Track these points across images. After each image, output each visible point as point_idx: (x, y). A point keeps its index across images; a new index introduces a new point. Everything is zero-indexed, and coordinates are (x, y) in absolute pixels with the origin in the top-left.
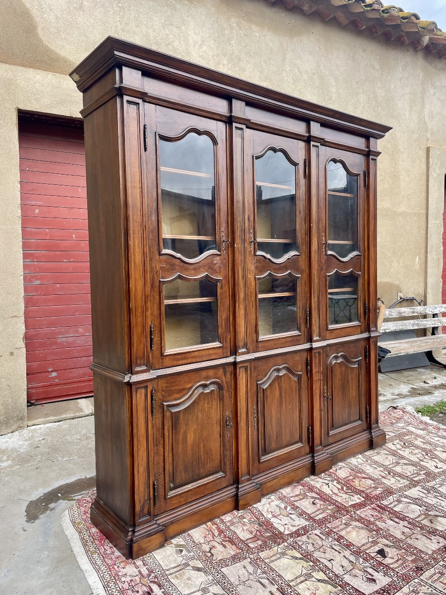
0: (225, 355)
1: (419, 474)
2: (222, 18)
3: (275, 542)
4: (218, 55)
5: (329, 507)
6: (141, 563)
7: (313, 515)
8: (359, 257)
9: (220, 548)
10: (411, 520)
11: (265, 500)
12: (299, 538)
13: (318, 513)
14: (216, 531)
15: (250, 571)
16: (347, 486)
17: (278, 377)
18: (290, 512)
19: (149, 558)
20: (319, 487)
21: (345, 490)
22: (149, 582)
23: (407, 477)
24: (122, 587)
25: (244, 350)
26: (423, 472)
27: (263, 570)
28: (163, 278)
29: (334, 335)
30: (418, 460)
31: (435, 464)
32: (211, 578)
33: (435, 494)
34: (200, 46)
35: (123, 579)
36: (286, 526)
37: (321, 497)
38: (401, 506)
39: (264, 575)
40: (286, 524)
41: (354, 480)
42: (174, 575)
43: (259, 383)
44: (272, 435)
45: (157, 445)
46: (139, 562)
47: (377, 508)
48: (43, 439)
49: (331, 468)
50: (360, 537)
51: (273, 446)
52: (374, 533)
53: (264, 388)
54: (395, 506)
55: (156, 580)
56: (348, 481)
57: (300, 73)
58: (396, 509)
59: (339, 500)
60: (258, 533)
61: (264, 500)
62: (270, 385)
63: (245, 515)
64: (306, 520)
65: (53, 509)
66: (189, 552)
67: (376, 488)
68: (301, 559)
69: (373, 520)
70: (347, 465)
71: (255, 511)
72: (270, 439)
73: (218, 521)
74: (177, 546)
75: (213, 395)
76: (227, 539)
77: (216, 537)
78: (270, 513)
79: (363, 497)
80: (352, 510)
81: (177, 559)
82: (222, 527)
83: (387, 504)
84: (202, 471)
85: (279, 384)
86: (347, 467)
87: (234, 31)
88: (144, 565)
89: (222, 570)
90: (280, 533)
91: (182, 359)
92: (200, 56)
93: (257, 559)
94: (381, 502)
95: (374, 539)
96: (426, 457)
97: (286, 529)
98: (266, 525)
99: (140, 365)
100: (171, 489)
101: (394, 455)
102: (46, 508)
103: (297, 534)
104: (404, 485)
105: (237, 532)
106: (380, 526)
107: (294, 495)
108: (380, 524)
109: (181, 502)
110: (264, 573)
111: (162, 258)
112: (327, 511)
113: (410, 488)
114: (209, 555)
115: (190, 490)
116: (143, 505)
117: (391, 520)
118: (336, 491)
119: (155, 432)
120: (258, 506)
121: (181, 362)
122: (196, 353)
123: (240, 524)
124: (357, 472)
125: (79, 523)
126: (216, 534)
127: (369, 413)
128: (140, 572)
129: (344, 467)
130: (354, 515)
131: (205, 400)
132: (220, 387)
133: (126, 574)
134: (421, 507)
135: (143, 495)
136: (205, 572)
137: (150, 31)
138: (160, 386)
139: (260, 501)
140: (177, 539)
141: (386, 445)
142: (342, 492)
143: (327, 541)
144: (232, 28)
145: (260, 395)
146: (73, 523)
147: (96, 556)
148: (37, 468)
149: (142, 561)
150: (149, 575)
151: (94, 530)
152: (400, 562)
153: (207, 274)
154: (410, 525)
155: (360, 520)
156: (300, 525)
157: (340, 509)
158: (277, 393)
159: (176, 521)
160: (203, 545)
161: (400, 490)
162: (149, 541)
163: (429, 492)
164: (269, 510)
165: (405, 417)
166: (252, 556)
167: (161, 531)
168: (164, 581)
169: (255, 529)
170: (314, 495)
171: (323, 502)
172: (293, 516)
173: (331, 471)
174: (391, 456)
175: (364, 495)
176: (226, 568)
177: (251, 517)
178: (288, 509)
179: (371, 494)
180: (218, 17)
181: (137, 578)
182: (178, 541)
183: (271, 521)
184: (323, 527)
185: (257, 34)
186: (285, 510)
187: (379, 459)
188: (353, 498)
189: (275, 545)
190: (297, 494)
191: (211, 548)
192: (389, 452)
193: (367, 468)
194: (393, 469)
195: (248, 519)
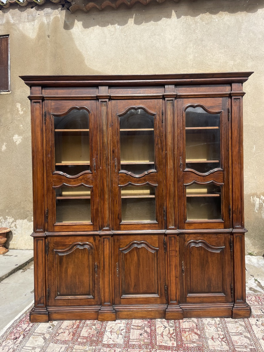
0: (95, 230)
3: (91, 344)
5: (146, 341)
7: (131, 340)
8: (222, 172)
9: (66, 334)
11: (119, 321)
12: (105, 348)
13: (135, 340)
14: (76, 326)
16: (178, 334)
17: (137, 248)
18: (122, 333)
19: (37, 325)
20: (157, 327)
21: (173, 335)
22: (23, 334)
23: (233, 345)
25: (107, 228)
28: (55, 185)
29: (192, 227)
32: (43, 345)
34: (174, 41)
35: (18, 328)
37: (151, 333)
40: (110, 338)
41: (187, 332)
42: (34, 336)
43: (120, 249)
44: (130, 283)
45: (50, 270)
46: (31, 325)
49: (182, 319)
51: (132, 290)
53: (125, 253)
55: (26, 335)
56: (183, 331)
60: (91, 336)
62: (129, 252)
63: (97, 324)
64: (124, 341)
66: (52, 329)
67: (194, 342)
70: (198, 321)
72: (128, 285)
73: (83, 322)
74: (52, 325)
75: (85, 251)
76: (75, 332)
77: (72, 329)
78: (112, 329)
80: (157, 348)
81: (44, 330)
82: (81, 325)
84: (77, 291)
85: (137, 253)
86: (195, 323)
89: (51, 344)
90: (101, 341)
91: (66, 229)
92: (173, 47)
93: (71, 347)
97: (108, 341)
98: (101, 334)
99: (40, 229)
100: (58, 295)
101: (246, 327)
103: (108, 346)
105: (83, 330)
107: (136, 325)
109: (64, 304)
111: (54, 175)
112: (142, 342)
114: (57, 335)
115: (69, 299)
116: (40, 298)
118: (165, 333)
119: (49, 264)
120: (110, 323)
123: (89, 328)
124: (198, 328)
126: (74, 327)
127: (233, 290)
128: (26, 328)
129: (193, 321)
131: (79, 253)
132: (92, 247)
133: (21, 327)
135: (40, 293)
136: (45, 341)
138: (52, 241)
139: (115, 321)
142: (169, 336)
145: (123, 257)
147: (24, 315)
149: (33, 325)
150: (27, 331)
153: (82, 184)
156: (117, 342)
157: (151, 344)
158: (136, 258)
160: (61, 329)
164: (113, 327)
166: (71, 345)
167: (47, 314)
168: (28, 336)
169: (93, 333)
170: (148, 330)
171: (147, 336)
172: (120, 336)
173: (181, 321)
174: (243, 327)
175: (179, 344)
176: (53, 344)
177: (99, 326)
178: (123, 331)
179: (185, 345)
180: (187, 19)
181: (22, 330)
182: (55, 323)
183: (105, 333)
184: (126, 349)
185: (217, 20)
186: (120, 331)
187: (230, 326)
188: (169, 342)
189: (89, 345)
190: (139, 325)
191: (62, 332)
192: (245, 324)
193: (210, 329)
194: (231, 336)
195: (96, 327)
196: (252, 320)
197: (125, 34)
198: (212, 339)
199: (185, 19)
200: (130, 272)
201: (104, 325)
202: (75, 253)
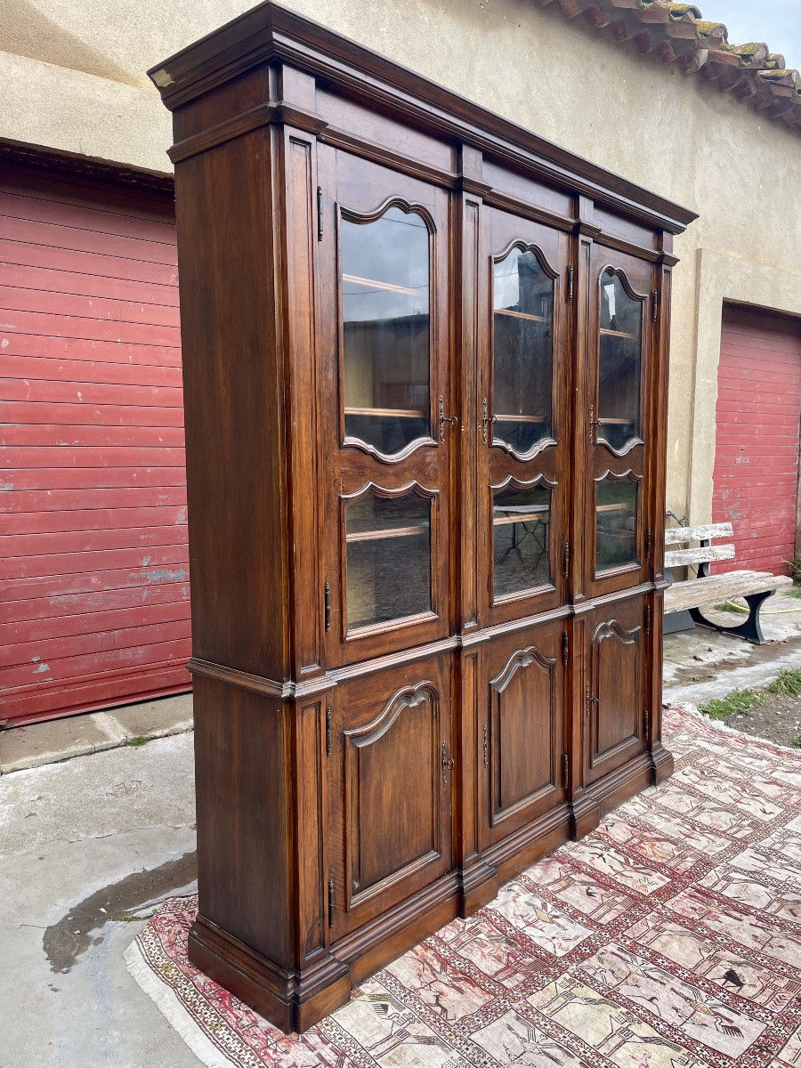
0: (441, 635)
1: (741, 827)
3: (547, 973)
5: (618, 900)
6: (316, 1039)
7: (594, 916)
8: (640, 448)
9: (452, 994)
10: (759, 913)
11: (504, 893)
12: (585, 962)
13: (601, 911)
14: (435, 960)
15: (521, 1034)
16: (632, 855)
17: (521, 670)
18: (553, 913)
19: (329, 1028)
20: (588, 862)
21: (632, 864)
23: (724, 832)
25: (471, 624)
26: (746, 823)
27: (543, 1030)
28: (346, 492)
29: (603, 588)
30: (733, 802)
31: (761, 806)
32: (456, 1055)
33: (780, 861)
36: (555, 941)
37: (598, 880)
38: (733, 886)
39: (550, 1041)
40: (554, 938)
41: (642, 845)
42: (387, 1056)
43: (492, 682)
44: (511, 774)
45: (334, 812)
47: (697, 894)
48: (40, 798)
49: (598, 825)
50: (687, 951)
51: (513, 794)
52: (708, 941)
53: (501, 691)
54: (724, 888)
56: (633, 846)
58: (727, 894)
59: (629, 883)
60: (511, 958)
61: (502, 894)
62: (509, 685)
63: (478, 926)
64: (586, 926)
65: (99, 941)
66: (400, 1008)
67: (683, 857)
68: (602, 1002)
69: (697, 917)
70: (621, 817)
71: (494, 917)
72: (507, 784)
73: (433, 942)
74: (374, 997)
75: (422, 711)
77: (439, 973)
78: (520, 918)
79: (667, 876)
80: (657, 901)
81: (383, 1025)
82: (443, 952)
83: (710, 885)
84: (404, 852)
85: (522, 683)
86: (622, 822)
88: (325, 1042)
89: (471, 1037)
90: (550, 956)
91: (374, 647)
93: (527, 1010)
94: (699, 882)
95: (711, 953)
96: (744, 794)
97: (557, 947)
98: (519, 941)
99: (308, 663)
100: (356, 892)
101: (690, 793)
102: (85, 941)
103: (578, 955)
104: (722, 848)
105: (474, 960)
106: (713, 928)
107: (552, 881)
108: (712, 924)
109: (371, 913)
110: (548, 1035)
112: (617, 907)
113: (736, 853)
114: (438, 1009)
115: (385, 891)
116: (311, 929)
117: (727, 914)
118: (620, 869)
119: (330, 789)
121: (373, 653)
122: (396, 633)
123: (476, 945)
124: (641, 828)
125: (166, 968)
126: (437, 968)
127: (648, 723)
128: (321, 1058)
129: (618, 821)
130: (663, 912)
131: (410, 720)
132: (433, 694)
134: (767, 887)
135: (312, 910)
136: (443, 1045)
138: (339, 701)
139: (495, 897)
140: (369, 985)
141: (673, 776)
142: (629, 868)
143: (634, 963)
145: (494, 704)
146: (154, 967)
147: (222, 1032)
148: (41, 859)
149: (318, 1034)
151: (201, 979)
152: (769, 991)
153: (416, 484)
154: (760, 923)
155: (676, 919)
156: (578, 937)
157: (638, 902)
158: (520, 699)
159: (367, 951)
160: (421, 991)
161: (721, 857)
162: (326, 995)
163: (769, 859)
164: (518, 913)
165: (687, 724)
166: (516, 1006)
167: (345, 973)
169: (503, 951)
170: (585, 878)
171: (604, 891)
172: (561, 921)
173: (598, 829)
174: (687, 796)
175: (668, 873)
176: (478, 1033)
177: (490, 929)
178: (549, 909)
179: (678, 869)
182: (372, 987)
183: (526, 934)
184: (620, 937)
186: (543, 910)
187: (668, 803)
188: (651, 879)
189: (550, 980)
190: (555, 878)
191: (437, 997)
192: (681, 788)
193: (656, 821)
194: (696, 819)
195: (486, 933)
196: (678, 775)
198: (687, 836)
200: (510, 744)
201: (496, 919)
202: (400, 728)
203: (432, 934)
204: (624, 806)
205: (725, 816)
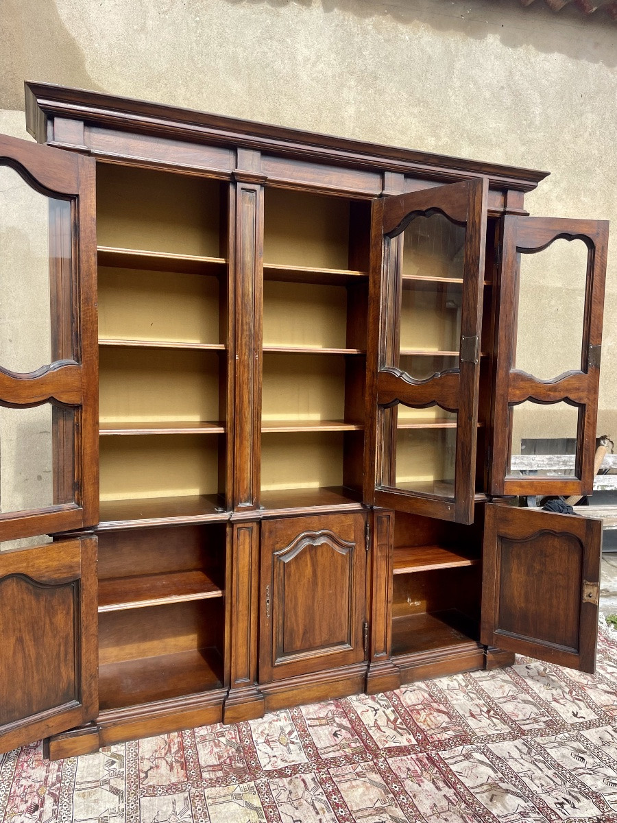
1: (536, 721)
2: (350, 19)
3: (240, 777)
4: (341, 74)
5: (353, 745)
6: (57, 767)
7: (322, 751)
9: (164, 768)
10: (462, 790)
11: (271, 716)
12: (277, 780)
13: (331, 749)
14: (176, 746)
15: (177, 809)
16: (406, 719)
17: (311, 547)
18: (294, 740)
19: (70, 764)
20: (359, 713)
21: (398, 722)
22: (47, 792)
23: (513, 721)
24: (15, 791)
26: (543, 719)
27: (194, 813)
30: (550, 698)
31: (575, 709)
32: (122, 806)
33: (536, 756)
34: (314, 64)
35: (23, 782)
36: (273, 759)
37: (353, 727)
38: (466, 763)
39: (191, 820)
40: (275, 756)
41: (421, 712)
42: (83, 791)
43: (275, 553)
44: (295, 628)
46: (54, 766)
47: (425, 761)
49: (399, 688)
50: (365, 798)
51: (298, 644)
52: (391, 795)
53: (286, 562)
54: (456, 762)
55: (57, 793)
56: (412, 711)
57: (478, 88)
58: (454, 768)
59: (376, 735)
60: (228, 760)
61: (269, 717)
62: (296, 558)
63: (226, 732)
64: (308, 755)
66: (121, 766)
67: (446, 729)
68: (256, 809)
69: (403, 776)
70: (428, 687)
71: (244, 729)
72: (291, 634)
73: (188, 734)
74: (113, 755)
76: (183, 760)
77: (171, 754)
78: (265, 736)
79: (416, 740)
80: (384, 755)
81: (101, 772)
82: (188, 742)
83: (447, 757)
85: (312, 558)
86: (425, 691)
87: (368, 37)
88: (58, 771)
89: (141, 799)
90: (258, 767)
92: (313, 79)
93: (197, 796)
94: (440, 753)
95: (383, 806)
96: (567, 696)
97: (271, 763)
98: (247, 751)
101: (516, 684)
103: (281, 773)
104: (499, 732)
105: (201, 753)
106: (407, 788)
107: (315, 717)
108: (410, 785)
110: (193, 816)
112: (347, 750)
113: (504, 739)
114: (143, 775)
117: (434, 782)
118: (382, 722)
120: (253, 723)
123: (212, 744)
124: (437, 702)
126: (173, 750)
128: (46, 778)
129: (420, 689)
130: (381, 764)
133: (29, 777)
134: (496, 772)
136: (122, 797)
137: (240, 50)
139: (262, 717)
140: (119, 746)
141: (514, 667)
142: (391, 725)
143: (312, 793)
144: (365, 32)
145: (279, 570)
149: (59, 765)
150: (53, 784)
154: (454, 797)
155: (386, 773)
156: (294, 761)
157: (369, 750)
158: (308, 570)
159: (122, 723)
160: (145, 761)
161: (489, 738)
162: (74, 742)
163: (529, 752)
164: (266, 732)
166: (193, 790)
167: (94, 732)
168: (66, 797)
169: (228, 754)
170: (345, 722)
171: (349, 736)
172: (292, 746)
173: (397, 691)
174: (511, 685)
175: (420, 737)
176: (148, 798)
177: (234, 736)
178: (293, 736)
179: (432, 737)
180: (344, 19)
181: (38, 784)
182: (119, 749)
183: (256, 747)
184: (323, 770)
185: (407, 37)
186: (287, 736)
187: (487, 686)
188: (399, 738)
189: (237, 782)
190: (321, 716)
191: (151, 768)
192: (511, 678)
193: (458, 697)
194: (500, 705)
195: (228, 738)
196: (520, 670)
197: (198, 19)
198: (472, 715)
199: (341, 17)
200: (296, 604)
201: (244, 731)
203: (192, 727)
204: (442, 679)
205: (530, 710)
